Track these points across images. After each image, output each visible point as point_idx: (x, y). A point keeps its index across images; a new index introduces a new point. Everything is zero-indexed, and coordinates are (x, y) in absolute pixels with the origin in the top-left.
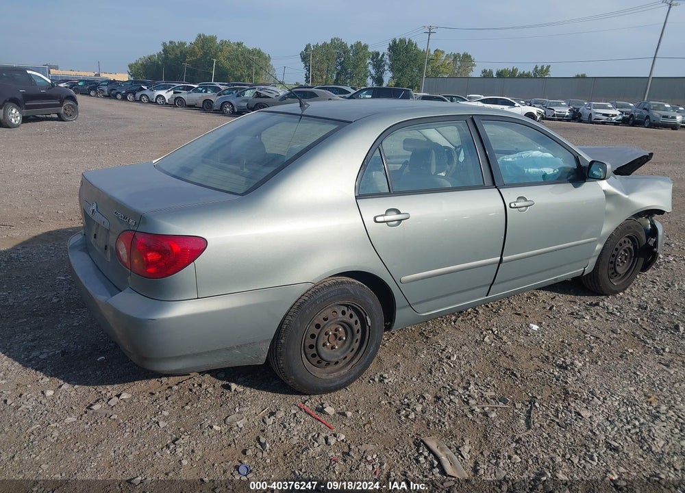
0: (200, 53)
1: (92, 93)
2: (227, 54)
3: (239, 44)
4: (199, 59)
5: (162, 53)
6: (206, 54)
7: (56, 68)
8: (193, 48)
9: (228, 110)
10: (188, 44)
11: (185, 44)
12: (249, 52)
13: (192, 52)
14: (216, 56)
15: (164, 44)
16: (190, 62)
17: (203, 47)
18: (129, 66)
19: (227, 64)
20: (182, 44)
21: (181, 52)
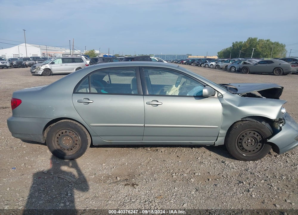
0: (248, 46)
1: (192, 64)
2: (261, 45)
3: (268, 41)
4: (247, 49)
5: (232, 47)
6: (251, 46)
7: (191, 55)
8: (246, 44)
9: (233, 70)
10: (244, 42)
11: (242, 42)
12: (272, 44)
13: (245, 45)
14: (255, 47)
15: (233, 43)
16: (243, 50)
17: (250, 43)
18: (218, 53)
19: (260, 50)
20: (241, 42)
21: (240, 46)
